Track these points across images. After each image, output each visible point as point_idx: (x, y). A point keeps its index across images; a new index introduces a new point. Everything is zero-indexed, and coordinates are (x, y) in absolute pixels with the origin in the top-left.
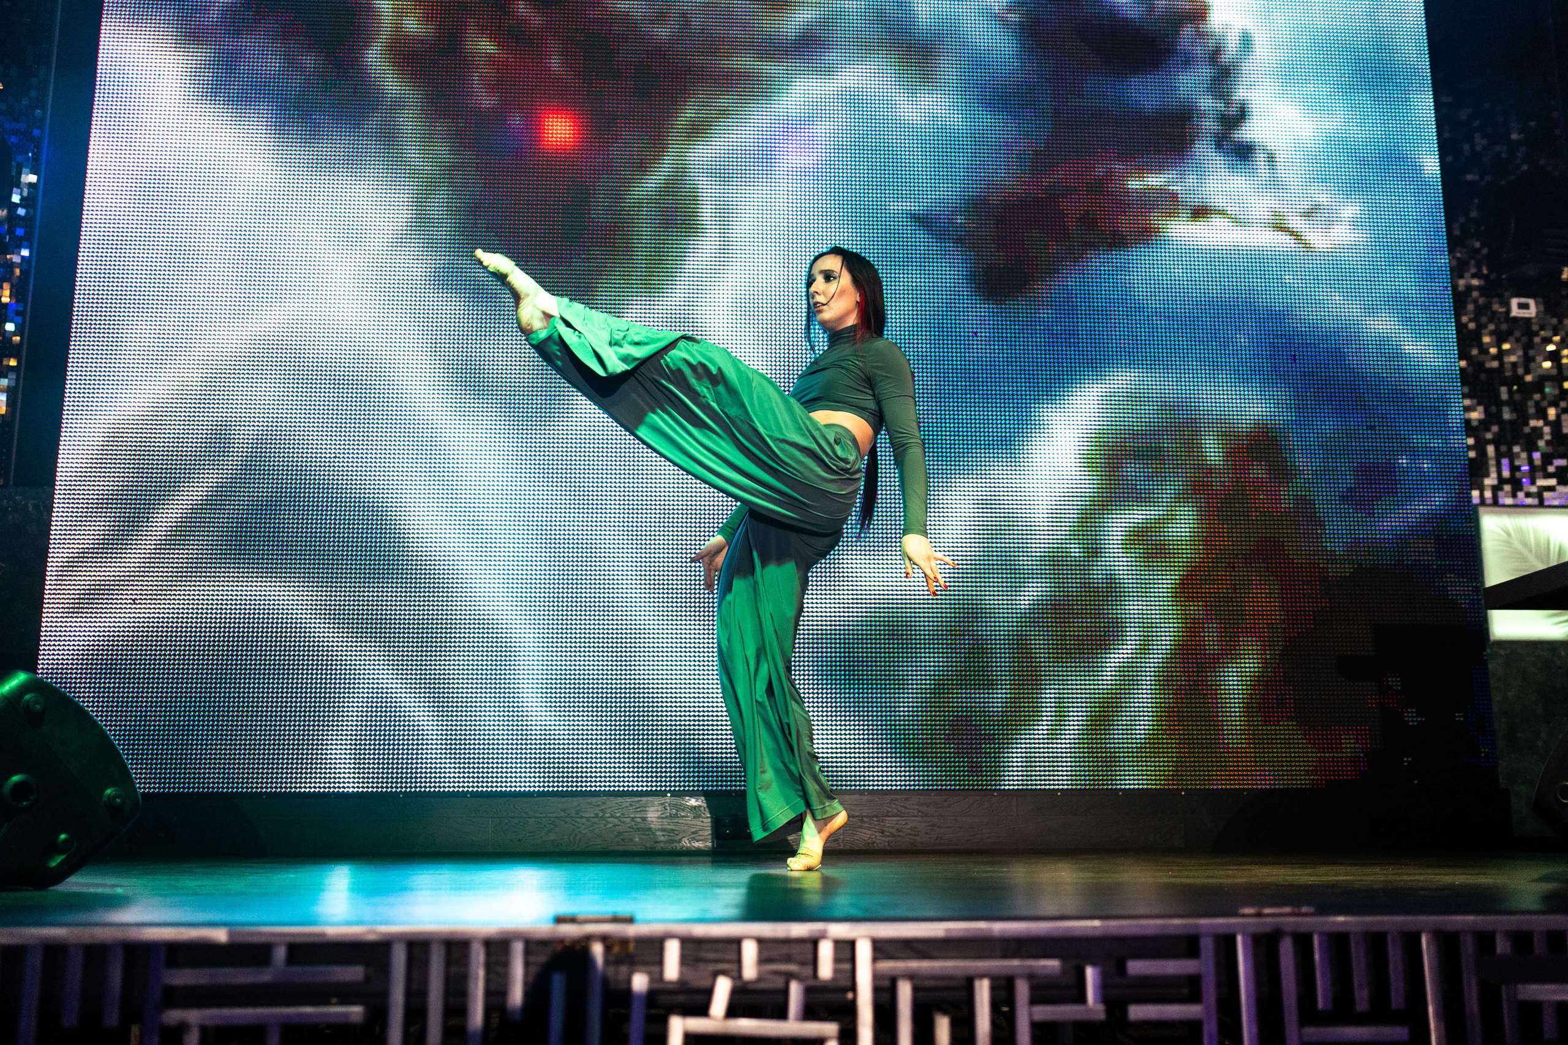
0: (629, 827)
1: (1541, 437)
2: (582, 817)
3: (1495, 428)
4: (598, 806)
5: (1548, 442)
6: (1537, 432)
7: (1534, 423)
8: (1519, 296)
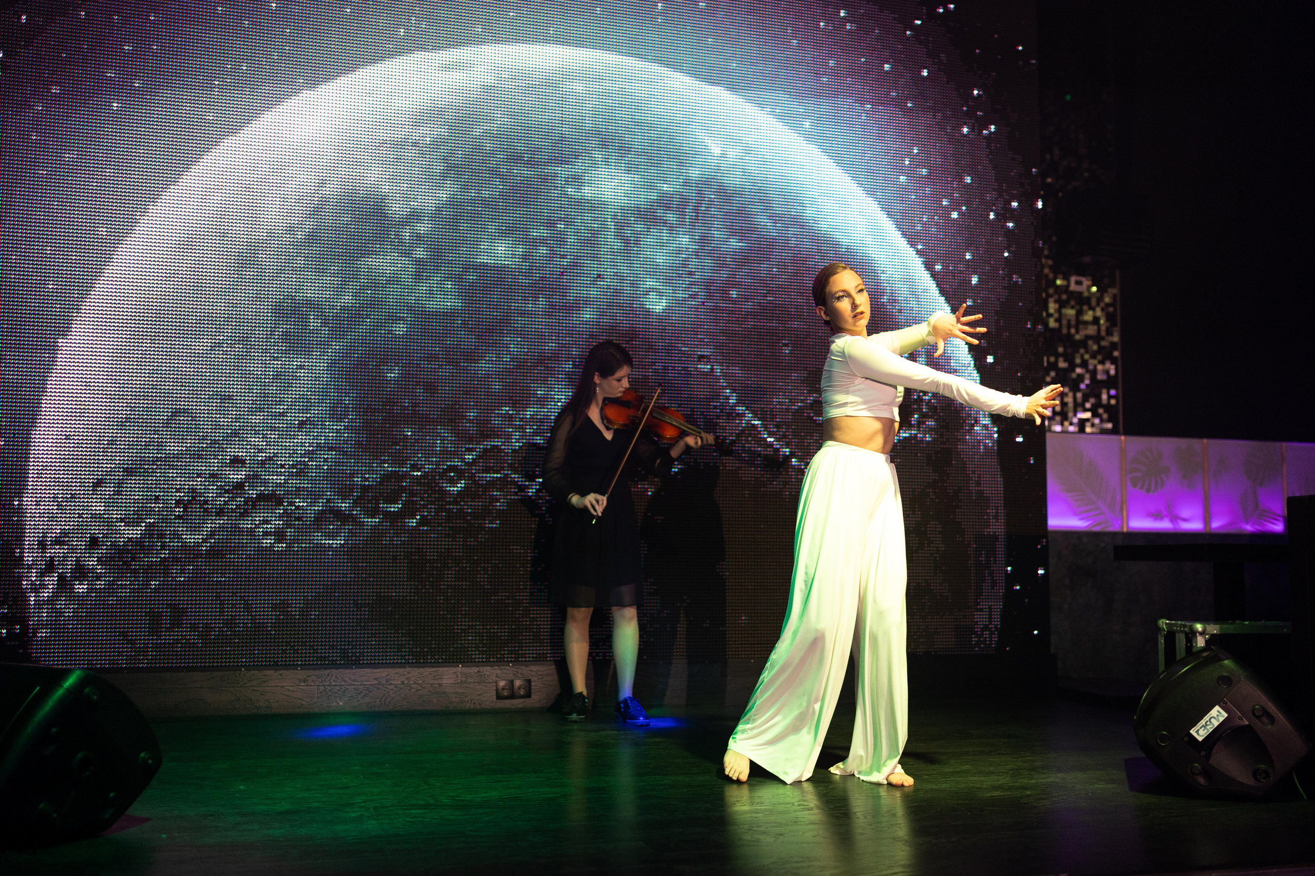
0: (429, 691)
1: (1082, 381)
2: (391, 684)
3: (1053, 374)
4: (404, 675)
5: (1087, 386)
6: (1081, 378)
7: (1079, 370)
8: (1077, 275)
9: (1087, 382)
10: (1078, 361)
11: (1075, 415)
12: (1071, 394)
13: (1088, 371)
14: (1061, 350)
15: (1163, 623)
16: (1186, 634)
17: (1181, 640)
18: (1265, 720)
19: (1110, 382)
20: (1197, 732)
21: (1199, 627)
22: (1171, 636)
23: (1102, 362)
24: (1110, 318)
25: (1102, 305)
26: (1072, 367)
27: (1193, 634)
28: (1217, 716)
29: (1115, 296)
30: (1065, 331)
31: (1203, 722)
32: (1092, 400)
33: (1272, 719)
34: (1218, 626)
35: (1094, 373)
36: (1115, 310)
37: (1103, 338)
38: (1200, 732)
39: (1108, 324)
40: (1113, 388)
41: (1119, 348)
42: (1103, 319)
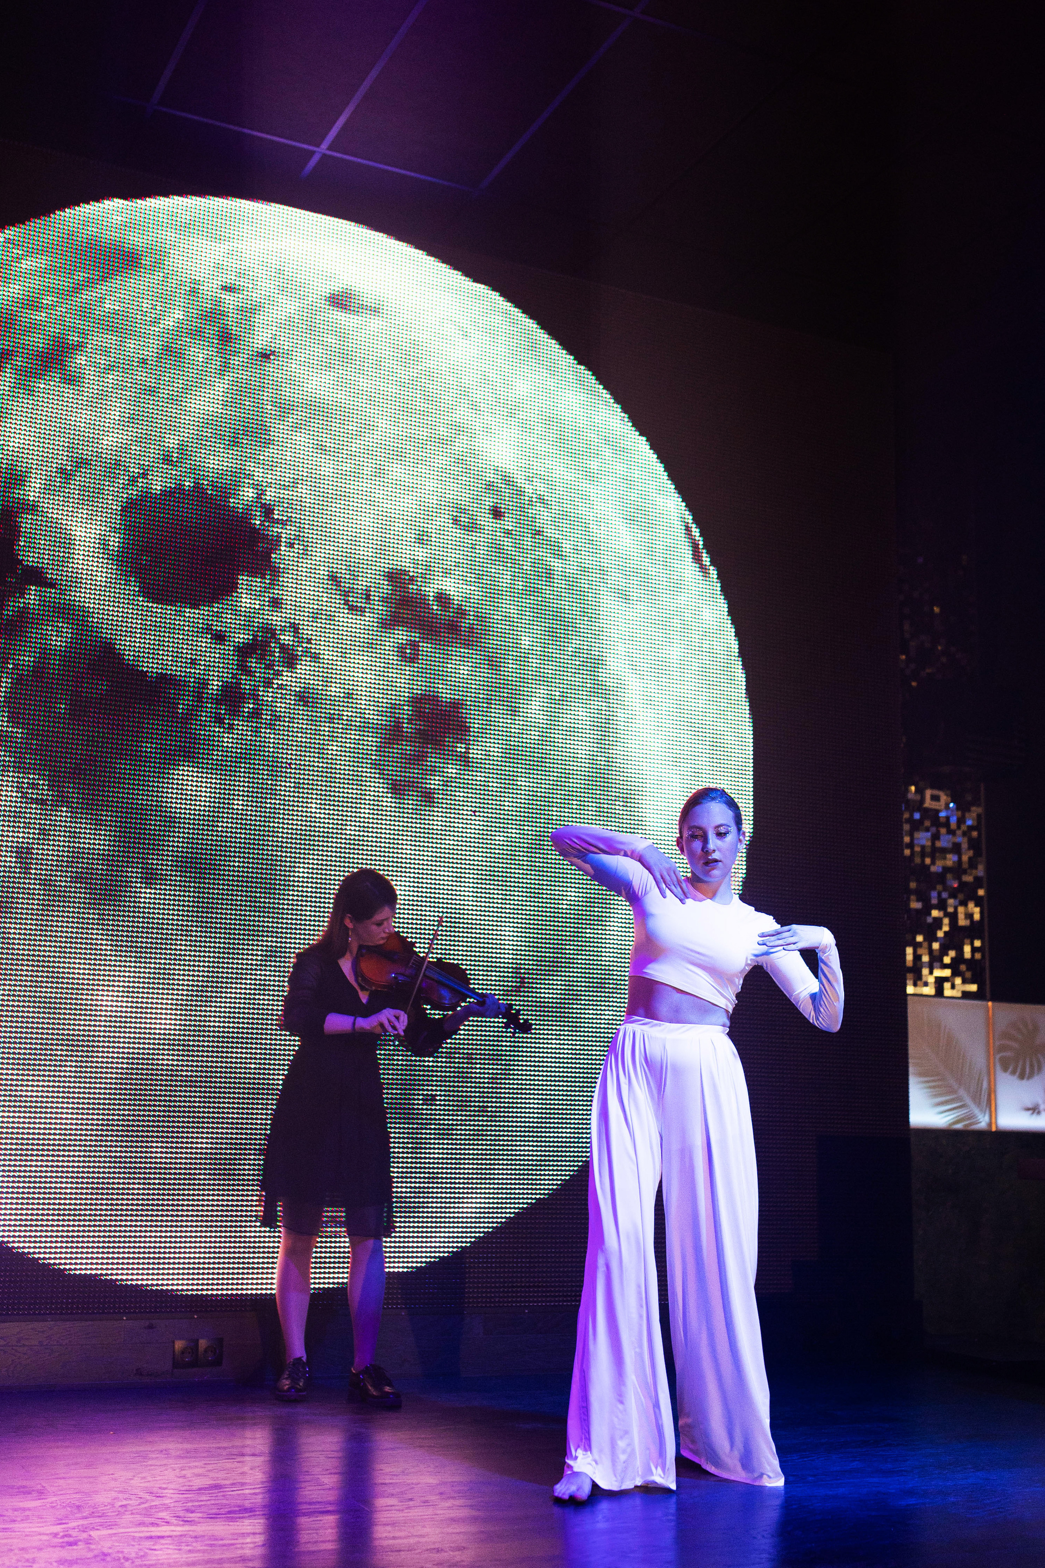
5: (945, 933)
6: (938, 923)
7: (935, 913)
8: (933, 787)
9: (946, 928)
10: (934, 901)
11: (931, 973)
12: (926, 944)
13: (947, 914)
14: (913, 885)
19: (973, 931)
23: (964, 903)
24: (974, 845)
25: (964, 828)
26: (927, 910)
29: (979, 816)
30: (918, 860)
32: (952, 953)
35: (953, 917)
36: (980, 835)
37: (965, 872)
39: (971, 853)
40: (978, 938)
41: (985, 885)
42: (965, 846)
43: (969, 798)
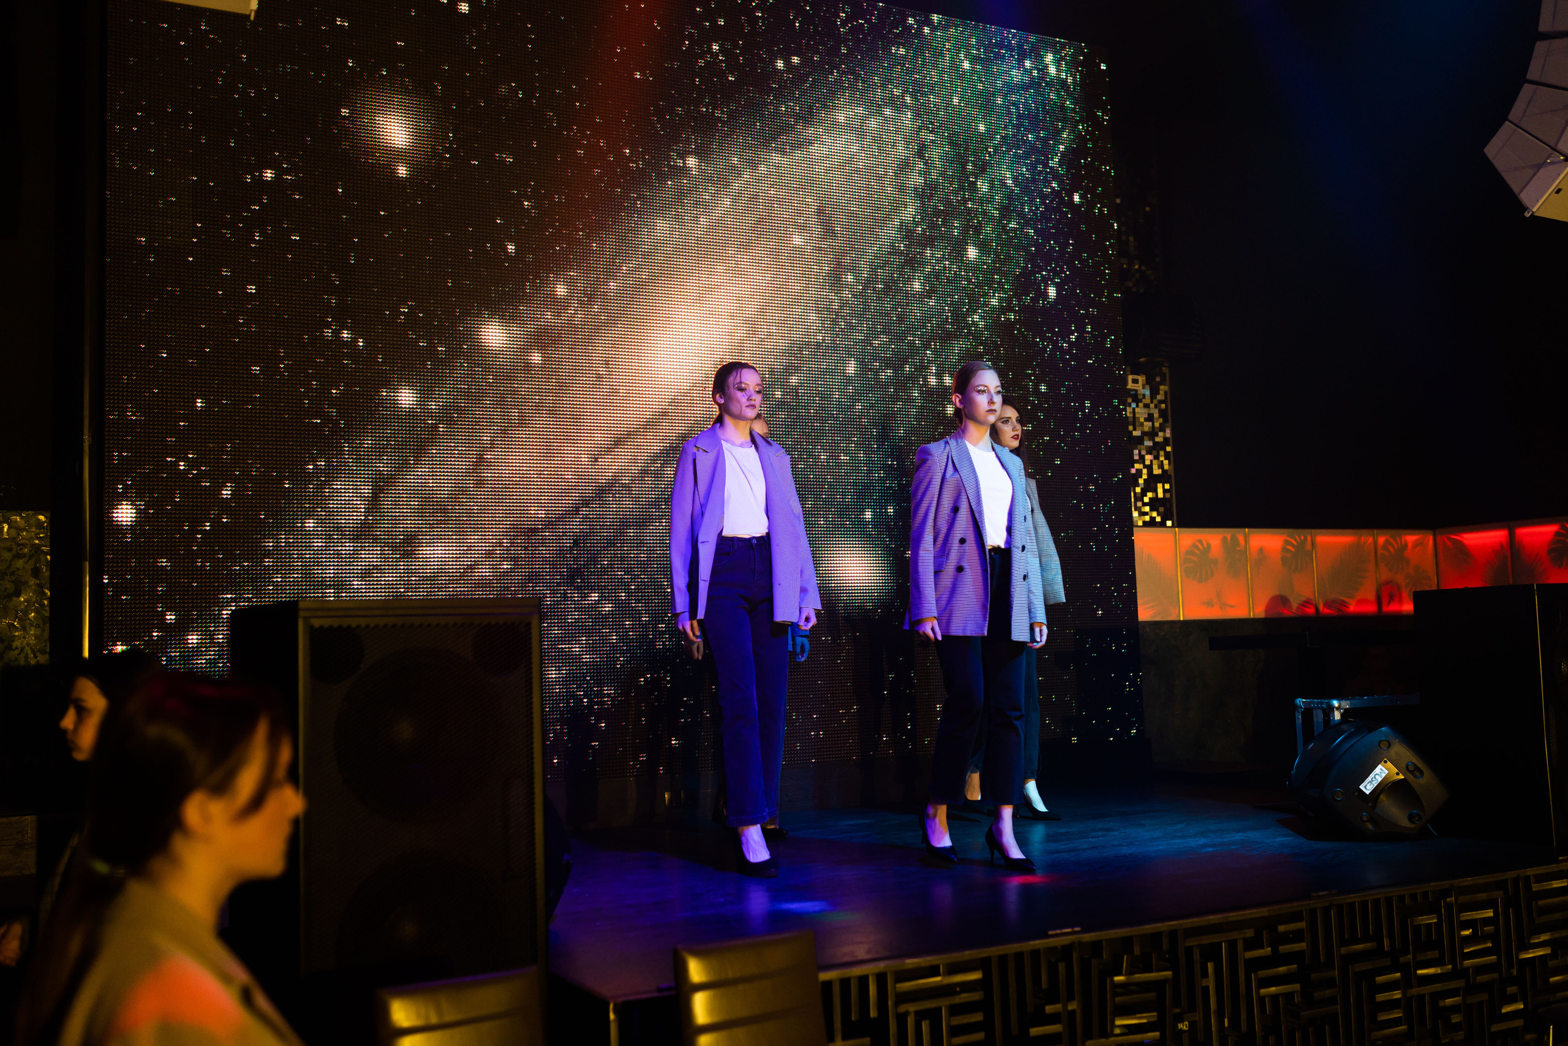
6: (1139, 472)
7: (1138, 466)
8: (1132, 373)
9: (1145, 477)
10: (1136, 457)
13: (1145, 466)
15: (1300, 701)
16: (1324, 710)
17: (1318, 717)
18: (1417, 774)
19: (1164, 478)
20: (1365, 787)
21: (1336, 703)
22: (1308, 713)
24: (1162, 414)
26: (1132, 464)
27: (1331, 708)
28: (1380, 773)
29: (1166, 393)
31: (1369, 779)
32: (1150, 495)
33: (1422, 773)
34: (1348, 702)
35: (1150, 468)
36: (1166, 406)
37: (1157, 435)
38: (1367, 787)
39: (1161, 420)
40: (1167, 483)
41: (1171, 443)
42: (1156, 415)
43: (1158, 379)
